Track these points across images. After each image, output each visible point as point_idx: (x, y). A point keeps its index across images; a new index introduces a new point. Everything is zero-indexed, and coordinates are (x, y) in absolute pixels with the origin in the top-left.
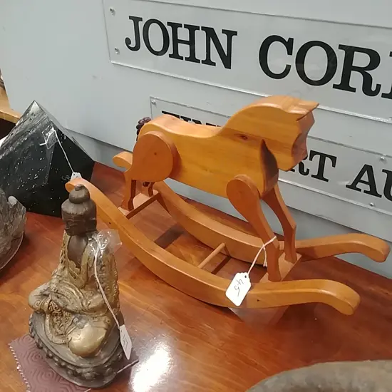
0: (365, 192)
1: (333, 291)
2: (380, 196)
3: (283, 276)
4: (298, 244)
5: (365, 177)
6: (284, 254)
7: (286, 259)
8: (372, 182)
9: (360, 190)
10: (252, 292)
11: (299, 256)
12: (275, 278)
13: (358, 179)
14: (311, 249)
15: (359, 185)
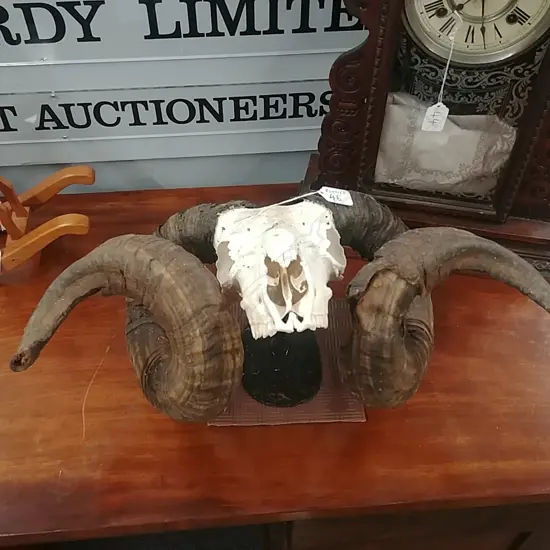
0: (54, 128)
1: (68, 222)
2: (67, 128)
3: (23, 231)
4: (21, 199)
5: (47, 116)
6: (14, 213)
7: (18, 216)
8: (55, 118)
9: (49, 128)
10: (5, 256)
11: (27, 209)
12: (17, 236)
13: (43, 120)
14: (34, 198)
15: (46, 124)
